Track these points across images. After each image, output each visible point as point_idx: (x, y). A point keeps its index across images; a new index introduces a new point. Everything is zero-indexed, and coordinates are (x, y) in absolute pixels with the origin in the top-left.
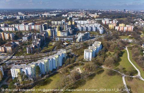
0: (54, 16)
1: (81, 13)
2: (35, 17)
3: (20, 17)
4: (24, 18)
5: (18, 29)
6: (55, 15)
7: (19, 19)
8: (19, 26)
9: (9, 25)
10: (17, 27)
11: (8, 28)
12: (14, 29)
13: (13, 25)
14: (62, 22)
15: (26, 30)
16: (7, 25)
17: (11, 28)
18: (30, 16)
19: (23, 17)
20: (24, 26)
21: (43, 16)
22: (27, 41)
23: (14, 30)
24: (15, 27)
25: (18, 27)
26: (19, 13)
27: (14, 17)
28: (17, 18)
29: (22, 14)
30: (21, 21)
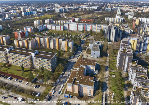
0: (95, 9)
1: (124, 6)
2: (75, 9)
3: (60, 10)
4: (64, 11)
5: (68, 28)
6: (96, 7)
7: (59, 11)
8: (70, 25)
9: (54, 22)
10: (66, 26)
11: (55, 26)
12: (62, 27)
13: (59, 21)
14: (120, 19)
15: (79, 30)
16: (52, 21)
17: (60, 27)
18: (69, 9)
19: (63, 9)
20: (76, 25)
21: (84, 9)
22: (97, 57)
23: (62, 29)
24: (65, 25)
25: (68, 25)
26: (56, 5)
27: (52, 9)
28: (56, 11)
29: (58, 6)
30: (61, 14)
